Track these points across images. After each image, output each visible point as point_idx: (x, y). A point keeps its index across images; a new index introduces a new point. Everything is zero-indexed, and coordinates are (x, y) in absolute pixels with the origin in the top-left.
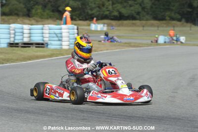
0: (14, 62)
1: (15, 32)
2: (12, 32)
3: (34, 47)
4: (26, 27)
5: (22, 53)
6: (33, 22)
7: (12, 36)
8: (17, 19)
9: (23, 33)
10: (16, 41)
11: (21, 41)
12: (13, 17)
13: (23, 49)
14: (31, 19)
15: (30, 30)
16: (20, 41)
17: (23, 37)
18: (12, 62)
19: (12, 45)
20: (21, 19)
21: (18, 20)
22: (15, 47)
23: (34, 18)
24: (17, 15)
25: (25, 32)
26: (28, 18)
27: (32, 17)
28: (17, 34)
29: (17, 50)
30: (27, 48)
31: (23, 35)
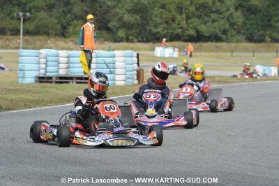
0: (46, 105)
1: (47, 61)
2: (43, 60)
3: (74, 83)
4: (62, 53)
5: (58, 92)
6: (70, 44)
7: (43, 66)
8: (47, 41)
9: (58, 62)
10: (49, 74)
11: (55, 74)
12: (41, 37)
13: (58, 85)
14: (67, 40)
15: (68, 57)
16: (53, 74)
17: (59, 69)
18: (43, 105)
19: (42, 79)
20: (53, 39)
21: (49, 42)
22: (47, 82)
23: (71, 38)
24: (48, 34)
25: (60, 61)
26: (63, 39)
27: (68, 37)
28: (49, 63)
29: (51, 87)
30: (65, 85)
31: (58, 66)
